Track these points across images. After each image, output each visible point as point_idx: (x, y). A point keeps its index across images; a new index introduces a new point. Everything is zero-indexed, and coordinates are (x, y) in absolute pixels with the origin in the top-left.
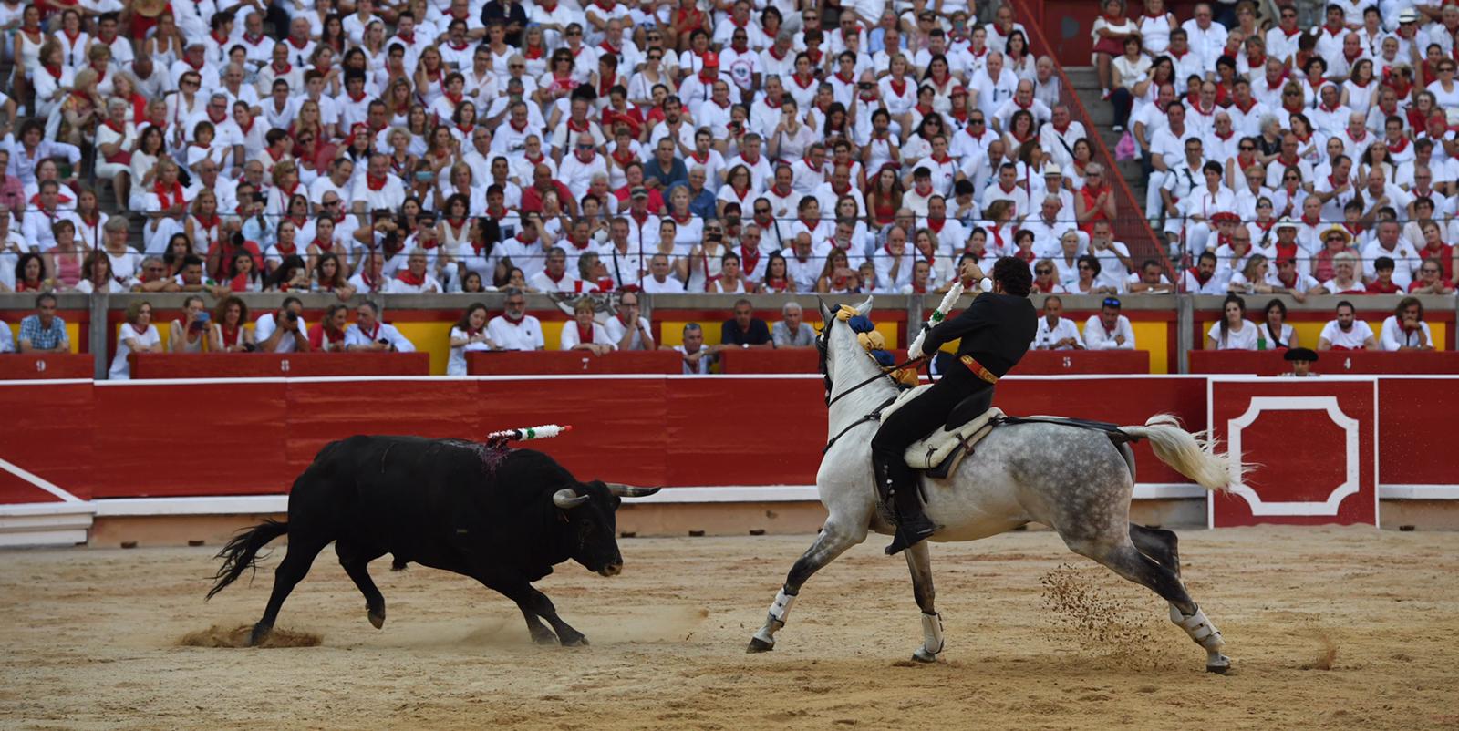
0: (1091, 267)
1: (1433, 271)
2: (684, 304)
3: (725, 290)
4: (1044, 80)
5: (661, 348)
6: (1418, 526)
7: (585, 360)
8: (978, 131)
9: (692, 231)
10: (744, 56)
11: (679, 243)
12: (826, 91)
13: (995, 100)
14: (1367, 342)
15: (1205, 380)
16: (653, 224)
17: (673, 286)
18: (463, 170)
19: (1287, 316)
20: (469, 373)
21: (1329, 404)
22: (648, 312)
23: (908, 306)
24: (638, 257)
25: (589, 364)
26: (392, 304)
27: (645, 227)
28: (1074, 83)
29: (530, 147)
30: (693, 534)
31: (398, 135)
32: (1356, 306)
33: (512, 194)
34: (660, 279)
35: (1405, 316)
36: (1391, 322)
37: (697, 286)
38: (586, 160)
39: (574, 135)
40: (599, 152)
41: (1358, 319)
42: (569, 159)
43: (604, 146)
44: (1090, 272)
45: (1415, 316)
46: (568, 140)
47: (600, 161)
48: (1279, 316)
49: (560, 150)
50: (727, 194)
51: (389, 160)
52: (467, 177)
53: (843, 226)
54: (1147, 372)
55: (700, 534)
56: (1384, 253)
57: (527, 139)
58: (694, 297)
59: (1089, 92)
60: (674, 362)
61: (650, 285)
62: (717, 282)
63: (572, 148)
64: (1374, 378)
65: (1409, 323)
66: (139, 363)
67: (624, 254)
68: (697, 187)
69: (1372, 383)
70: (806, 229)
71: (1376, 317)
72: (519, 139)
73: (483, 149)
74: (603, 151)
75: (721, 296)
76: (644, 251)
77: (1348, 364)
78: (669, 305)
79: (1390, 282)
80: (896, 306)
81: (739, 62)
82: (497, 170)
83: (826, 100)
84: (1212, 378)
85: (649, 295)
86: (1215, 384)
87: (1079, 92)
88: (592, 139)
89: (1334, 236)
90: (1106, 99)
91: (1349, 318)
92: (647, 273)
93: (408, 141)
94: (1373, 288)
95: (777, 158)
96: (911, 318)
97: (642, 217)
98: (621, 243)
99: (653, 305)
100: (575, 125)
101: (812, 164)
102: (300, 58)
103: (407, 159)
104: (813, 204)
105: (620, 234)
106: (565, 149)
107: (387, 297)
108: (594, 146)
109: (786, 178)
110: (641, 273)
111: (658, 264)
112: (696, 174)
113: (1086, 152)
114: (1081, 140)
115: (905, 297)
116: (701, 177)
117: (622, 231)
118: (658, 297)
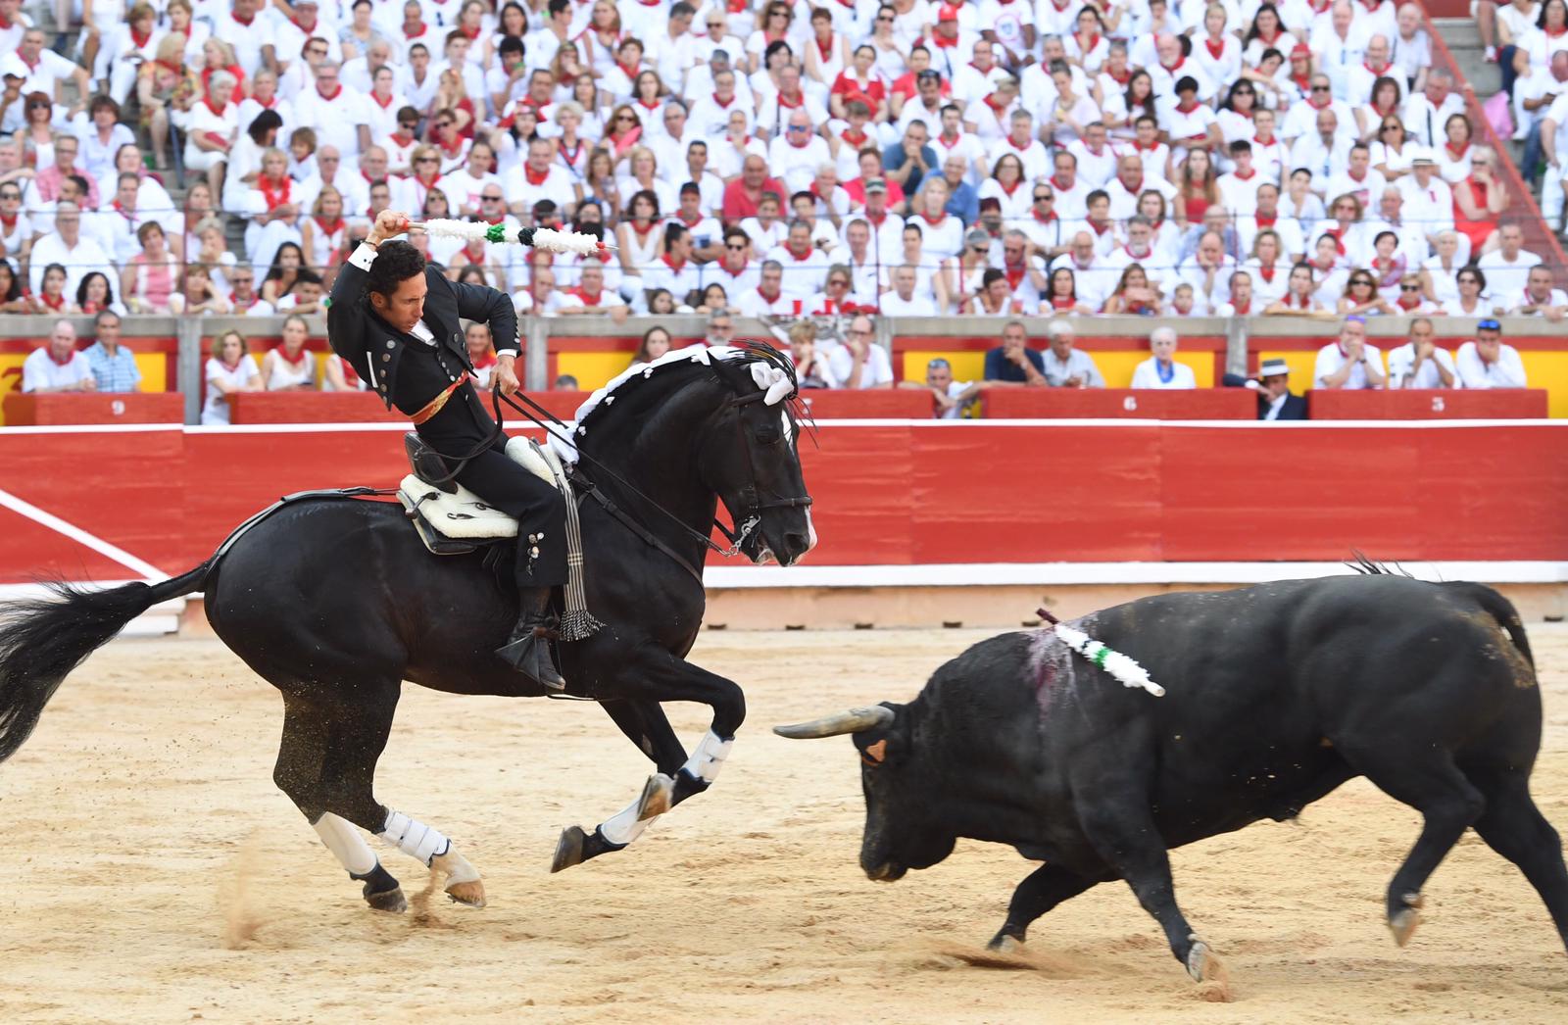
0: (1474, 278)
2: (933, 330)
3: (988, 312)
4: (1408, 36)
5: (902, 385)
7: (807, 402)
8: (1322, 101)
9: (946, 236)
11: (930, 252)
12: (1118, 52)
13: (1343, 62)
16: (893, 224)
17: (922, 306)
18: (646, 157)
22: (888, 340)
23: (1228, 331)
24: (873, 270)
25: (813, 406)
26: (559, 329)
27: (884, 228)
28: (1447, 40)
29: (733, 128)
30: (948, 625)
31: (567, 114)
33: (712, 193)
34: (906, 296)
39: (785, 112)
40: (819, 133)
43: (826, 124)
44: (1475, 287)
46: (778, 120)
47: (818, 144)
49: (769, 132)
50: (990, 189)
51: (555, 144)
52: (649, 167)
54: (1544, 416)
55: (956, 625)
57: (732, 114)
58: (945, 321)
59: (1468, 53)
60: (921, 404)
61: (891, 305)
63: (784, 129)
66: (237, 406)
67: (861, 265)
68: (954, 178)
70: (1091, 230)
72: (722, 116)
73: (674, 130)
74: (824, 133)
75: (980, 319)
76: (881, 262)
78: (913, 330)
80: (1212, 331)
81: (1004, 16)
82: (693, 158)
83: (1119, 63)
85: (889, 319)
87: (1454, 53)
88: (810, 118)
90: (1490, 61)
92: (887, 289)
93: (579, 120)
95: (1051, 141)
96: (1231, 347)
97: (878, 218)
98: (858, 251)
99: (894, 332)
100: (786, 99)
101: (1090, 147)
102: (439, 15)
103: (579, 143)
104: (1102, 201)
105: (858, 239)
106: (775, 130)
107: (552, 320)
108: (812, 125)
109: (1067, 168)
110: (879, 290)
111: (903, 278)
112: (953, 162)
113: (1463, 132)
114: (1457, 115)
115: (1223, 321)
116: (959, 167)
117: (861, 236)
118: (900, 321)
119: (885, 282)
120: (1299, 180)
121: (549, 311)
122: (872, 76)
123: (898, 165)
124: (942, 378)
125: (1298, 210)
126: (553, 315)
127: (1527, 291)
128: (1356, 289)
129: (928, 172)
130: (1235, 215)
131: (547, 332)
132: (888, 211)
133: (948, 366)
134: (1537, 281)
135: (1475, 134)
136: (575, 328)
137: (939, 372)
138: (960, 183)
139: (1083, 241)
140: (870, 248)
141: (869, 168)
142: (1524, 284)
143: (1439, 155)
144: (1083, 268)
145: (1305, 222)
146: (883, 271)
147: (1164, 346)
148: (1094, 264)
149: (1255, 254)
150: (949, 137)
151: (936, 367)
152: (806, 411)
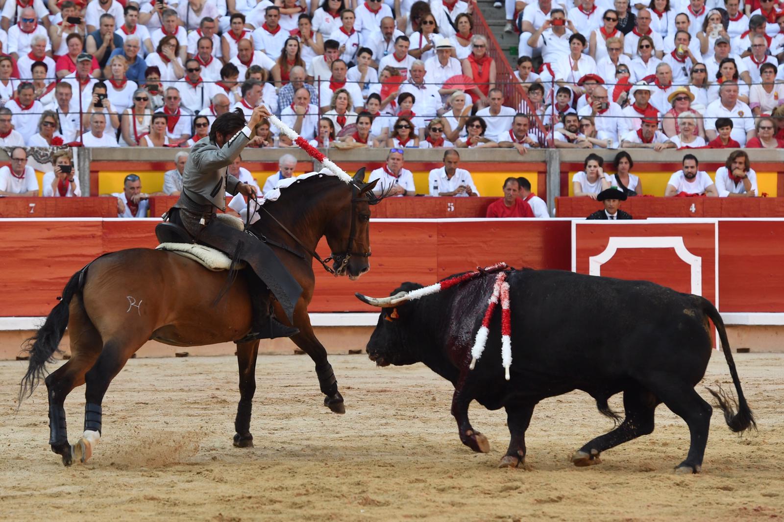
1: (769, 128)
2: (118, 156)
3: (155, 145)
6: (752, 349)
7: (32, 206)
14: (707, 190)
15: (570, 222)
17: (109, 140)
19: (634, 167)
21: (676, 243)
22: (87, 164)
25: (36, 209)
27: (85, 88)
32: (699, 159)
34: (98, 135)
35: (734, 166)
36: (723, 171)
40: (42, 23)
41: (701, 170)
43: (47, 17)
44: (480, 130)
45: (742, 166)
46: (16, 13)
47: (41, 31)
48: (627, 166)
49: (10, 21)
56: (724, 113)
61: (89, 140)
62: (146, 137)
64: (715, 221)
65: (738, 172)
67: (66, 113)
68: (132, 56)
69: (713, 225)
71: (711, 167)
74: (46, 23)
75: (151, 150)
77: (693, 209)
78: (105, 157)
79: (730, 139)
84: (575, 221)
85: (88, 149)
86: (578, 225)
88: (36, 13)
89: (683, 96)
91: (694, 170)
92: (86, 130)
94: (713, 144)
98: (64, 105)
99: (92, 158)
105: (64, 97)
106: (13, 20)
108: (38, 18)
109: (207, 48)
110: (82, 130)
111: (97, 122)
112: (131, 44)
113: (468, 25)
114: (463, 15)
116: (135, 47)
117: (67, 95)
118: (96, 150)
120: (364, 57)
125: (363, 77)
127: (511, 132)
128: (400, 131)
129: (115, 50)
130: (319, 81)
134: (519, 124)
135: (475, 27)
141: (75, 47)
142: (509, 127)
143: (452, 41)
145: (365, 85)
149: (333, 107)
150: (130, 28)
152: (32, 212)
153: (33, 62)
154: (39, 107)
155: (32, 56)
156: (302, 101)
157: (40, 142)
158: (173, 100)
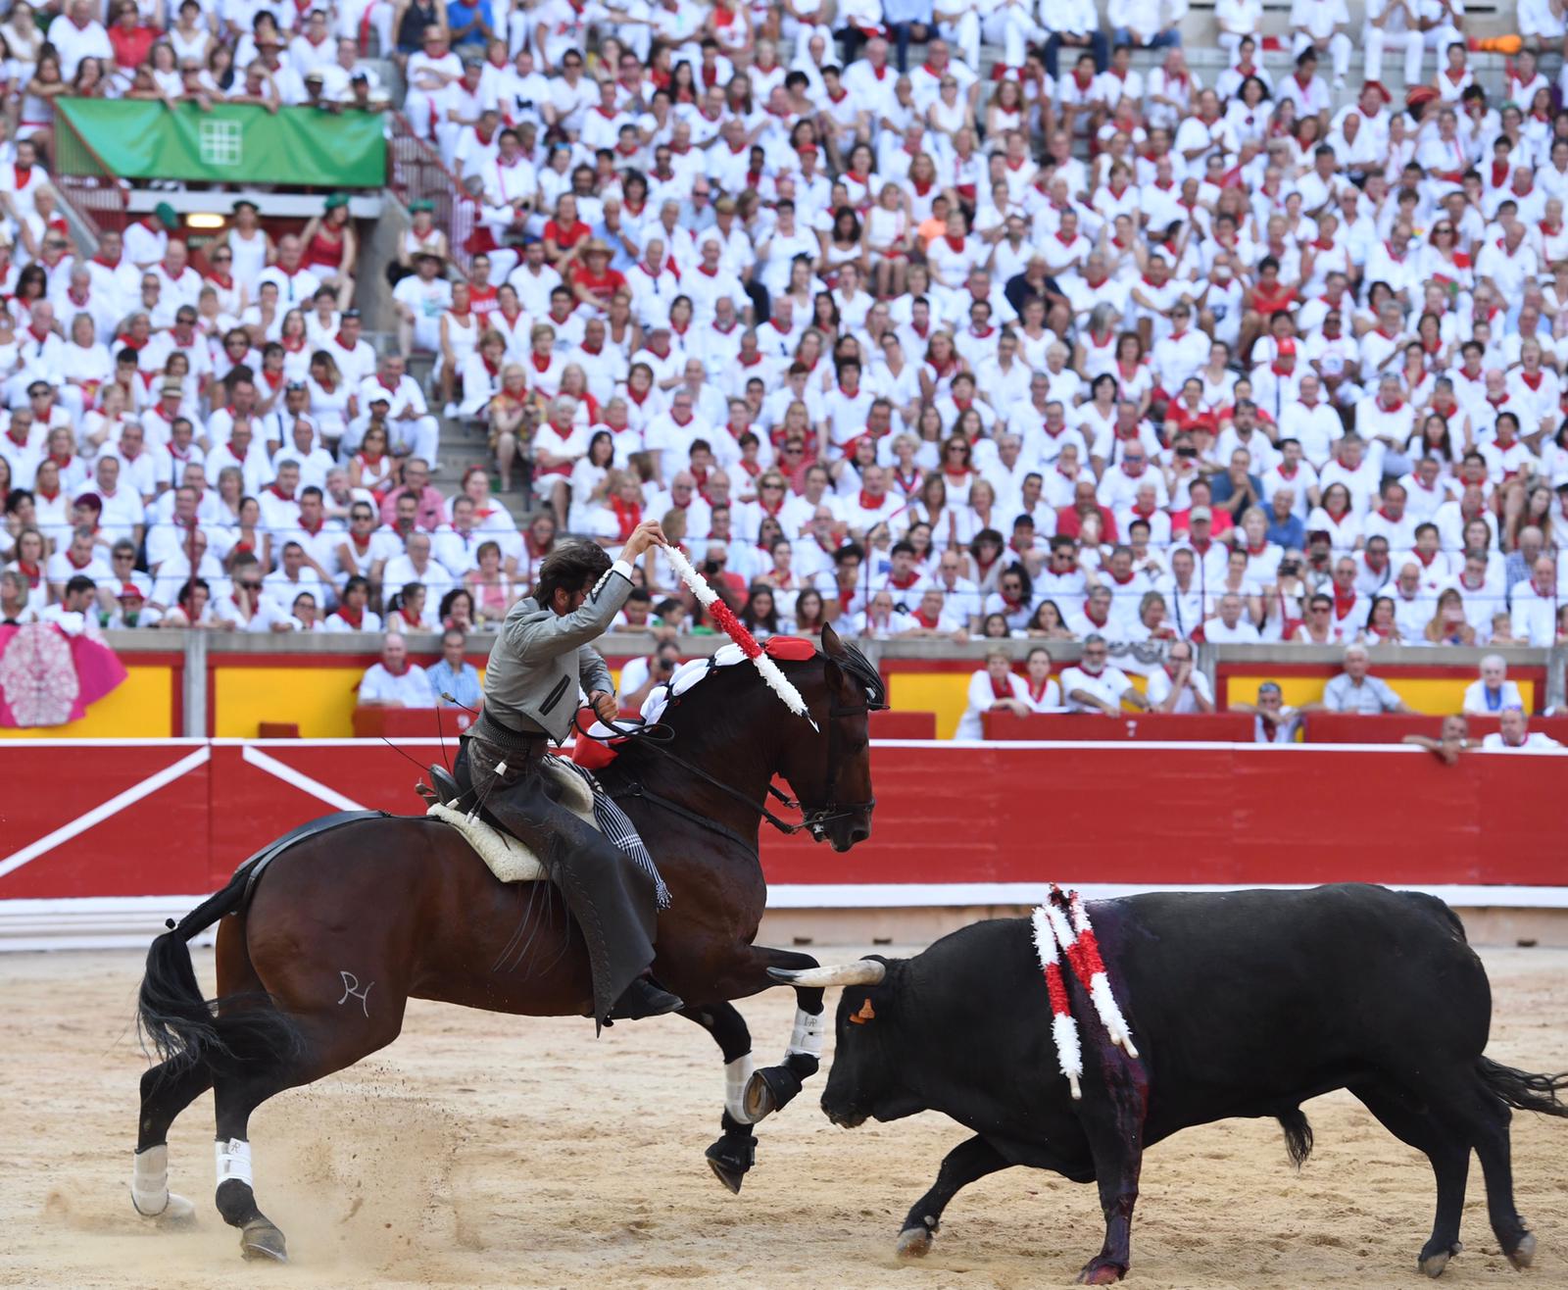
2: (1256, 656)
3: (1313, 638)
5: (1226, 711)
7: (1132, 724)
9: (1266, 563)
10: (1335, 344)
11: (1252, 578)
16: (1217, 555)
17: (1246, 633)
18: (982, 490)
20: (987, 736)
22: (1212, 667)
23: (1548, 660)
24: (1199, 597)
25: (1137, 729)
26: (891, 652)
27: (1209, 556)
29: (1065, 462)
31: (903, 443)
33: (1045, 521)
34: (1230, 625)
37: (1273, 633)
38: (1134, 474)
39: (1121, 446)
42: (1114, 474)
46: (1114, 450)
49: (1104, 462)
50: (1319, 520)
51: (891, 473)
52: (986, 499)
53: (1474, 562)
57: (1064, 447)
58: (1267, 647)
60: (1241, 727)
62: (1302, 628)
63: (1119, 458)
67: (1185, 592)
68: (1280, 511)
70: (1417, 561)
72: (1053, 447)
73: (1008, 460)
74: (1156, 462)
76: (1207, 589)
78: (1237, 657)
80: (1532, 660)
81: (1330, 351)
82: (1027, 489)
83: (1444, 399)
85: (1213, 645)
88: (1142, 449)
92: (1214, 616)
93: (916, 449)
96: (1551, 676)
97: (1203, 546)
98: (1183, 580)
99: (1218, 657)
100: (1120, 432)
101: (1422, 481)
102: (782, 346)
103: (915, 472)
104: (1429, 533)
105: (1183, 568)
107: (883, 643)
108: (1144, 456)
110: (1204, 617)
111: (1227, 606)
112: (1281, 495)
115: (1542, 651)
116: (1287, 500)
117: (1185, 564)
118: (1224, 647)
119: (1209, 609)
121: (881, 633)
122: (1203, 408)
123: (1228, 494)
124: (1273, 701)
126: (885, 638)
131: (880, 654)
132: (1213, 539)
133: (1279, 690)
136: (907, 651)
137: (1268, 696)
138: (1289, 516)
139: (1410, 572)
140: (1196, 577)
141: (1198, 499)
144: (1408, 599)
146: (1209, 599)
147: (1493, 675)
148: (1418, 594)
151: (1267, 691)
152: (1131, 734)
153: (1135, 517)
154: (1141, 584)
155: (1136, 509)
156: (1545, 576)
157: (1141, 633)
158: (1345, 576)
